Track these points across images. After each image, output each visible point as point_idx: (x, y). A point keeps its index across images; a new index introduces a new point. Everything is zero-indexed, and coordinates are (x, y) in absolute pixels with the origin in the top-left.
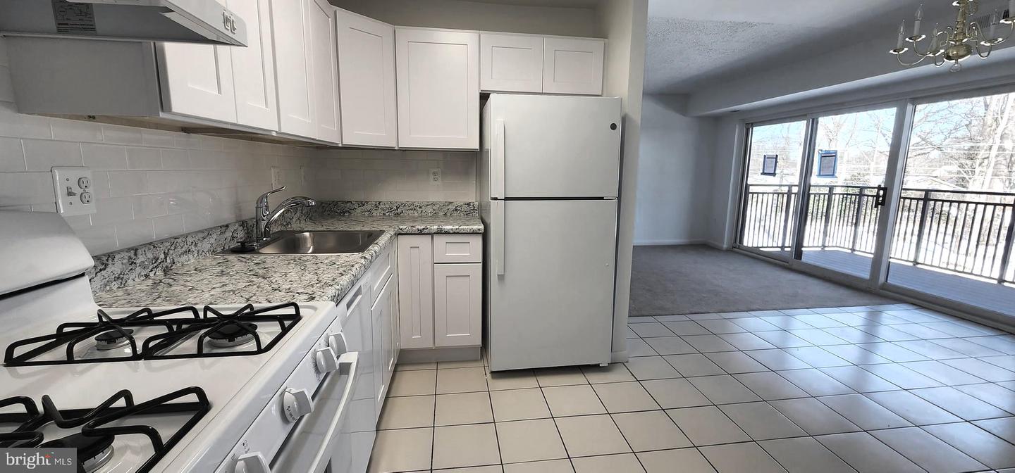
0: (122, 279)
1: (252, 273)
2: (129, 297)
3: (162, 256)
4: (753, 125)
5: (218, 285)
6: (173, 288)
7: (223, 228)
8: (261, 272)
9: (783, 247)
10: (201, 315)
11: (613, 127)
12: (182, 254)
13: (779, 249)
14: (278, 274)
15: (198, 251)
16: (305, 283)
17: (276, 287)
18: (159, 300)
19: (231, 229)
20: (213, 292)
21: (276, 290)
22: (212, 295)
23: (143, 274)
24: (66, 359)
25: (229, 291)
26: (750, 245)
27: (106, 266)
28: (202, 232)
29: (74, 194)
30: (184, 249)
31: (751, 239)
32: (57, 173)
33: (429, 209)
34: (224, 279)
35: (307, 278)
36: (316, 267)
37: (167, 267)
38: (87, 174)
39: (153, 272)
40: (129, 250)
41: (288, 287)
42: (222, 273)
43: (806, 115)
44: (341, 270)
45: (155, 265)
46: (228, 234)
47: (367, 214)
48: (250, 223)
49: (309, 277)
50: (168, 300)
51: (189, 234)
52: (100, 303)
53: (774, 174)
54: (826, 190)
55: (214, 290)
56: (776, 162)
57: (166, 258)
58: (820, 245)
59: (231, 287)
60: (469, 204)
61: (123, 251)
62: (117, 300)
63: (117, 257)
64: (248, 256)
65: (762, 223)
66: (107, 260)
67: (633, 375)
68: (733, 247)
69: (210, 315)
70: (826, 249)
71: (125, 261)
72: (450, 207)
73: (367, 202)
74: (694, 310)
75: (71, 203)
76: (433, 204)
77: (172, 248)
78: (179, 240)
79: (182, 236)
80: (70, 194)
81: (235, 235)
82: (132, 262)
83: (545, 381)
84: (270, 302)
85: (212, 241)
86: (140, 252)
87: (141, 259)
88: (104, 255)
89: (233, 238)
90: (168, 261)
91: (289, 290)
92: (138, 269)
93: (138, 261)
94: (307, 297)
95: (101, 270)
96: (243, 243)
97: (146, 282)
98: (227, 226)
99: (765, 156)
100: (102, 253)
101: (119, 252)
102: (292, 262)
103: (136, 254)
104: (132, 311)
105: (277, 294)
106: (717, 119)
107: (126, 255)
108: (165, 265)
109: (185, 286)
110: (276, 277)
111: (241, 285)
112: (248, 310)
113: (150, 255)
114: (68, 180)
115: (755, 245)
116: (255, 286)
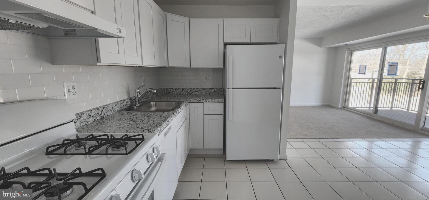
0: (86, 121)
1: (131, 120)
2: (88, 129)
3: (100, 113)
4: (354, 51)
5: (118, 125)
6: (103, 125)
7: (123, 101)
8: (134, 119)
9: (370, 108)
10: (110, 137)
11: (280, 57)
12: (108, 111)
13: (368, 109)
14: (140, 120)
15: (113, 110)
16: (149, 125)
17: (138, 126)
18: (97, 130)
19: (126, 101)
20: (116, 128)
21: (138, 127)
22: (115, 129)
23: (93, 119)
24: (64, 153)
25: (121, 127)
26: (352, 107)
27: (81, 117)
28: (115, 103)
29: (70, 92)
30: (108, 110)
31: (353, 103)
32: (65, 84)
33: (203, 92)
34: (121, 122)
35: (150, 122)
36: (154, 117)
37: (102, 117)
38: (75, 84)
39: (97, 119)
40: (89, 111)
41: (142, 126)
42: (121, 120)
43: (381, 46)
44: (163, 119)
45: (98, 116)
46: (125, 103)
47: (179, 93)
48: (133, 98)
49: (151, 122)
50: (100, 131)
51: (110, 104)
52: (78, 131)
53: (364, 74)
54: (394, 81)
55: (116, 127)
56: (366, 68)
57: (102, 113)
58: (390, 107)
59: (122, 126)
60: (219, 89)
61: (87, 111)
62: (83, 130)
63: (85, 113)
64: (131, 112)
65: (362, 95)
66: (81, 115)
67: (289, 165)
68: (344, 107)
69: (112, 138)
70: (393, 109)
71: (87, 115)
72: (212, 90)
73: (179, 89)
74: (321, 137)
75: (69, 95)
76: (205, 89)
77: (104, 109)
78: (106, 106)
79: (107, 105)
80: (69, 92)
81: (127, 103)
82: (90, 115)
83: (249, 165)
84: (134, 133)
85: (119, 106)
86: (92, 111)
87: (93, 114)
88: (80, 113)
89: (127, 104)
90: (102, 114)
91: (142, 128)
92: (92, 118)
93: (92, 115)
94: (148, 131)
95: (79, 118)
96: (129, 107)
97: (94, 123)
98: (124, 100)
99: (360, 65)
100: (79, 112)
101: (85, 112)
102: (146, 115)
103: (91, 112)
104: (88, 135)
105: (138, 129)
106: (336, 48)
107: (88, 113)
108: (101, 116)
109: (107, 125)
110: (139, 122)
111: (126, 125)
112: (126, 137)
113: (96, 113)
114: (68, 87)
115: (355, 107)
116: (131, 126)
